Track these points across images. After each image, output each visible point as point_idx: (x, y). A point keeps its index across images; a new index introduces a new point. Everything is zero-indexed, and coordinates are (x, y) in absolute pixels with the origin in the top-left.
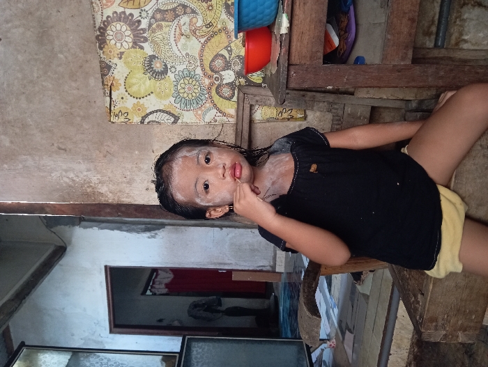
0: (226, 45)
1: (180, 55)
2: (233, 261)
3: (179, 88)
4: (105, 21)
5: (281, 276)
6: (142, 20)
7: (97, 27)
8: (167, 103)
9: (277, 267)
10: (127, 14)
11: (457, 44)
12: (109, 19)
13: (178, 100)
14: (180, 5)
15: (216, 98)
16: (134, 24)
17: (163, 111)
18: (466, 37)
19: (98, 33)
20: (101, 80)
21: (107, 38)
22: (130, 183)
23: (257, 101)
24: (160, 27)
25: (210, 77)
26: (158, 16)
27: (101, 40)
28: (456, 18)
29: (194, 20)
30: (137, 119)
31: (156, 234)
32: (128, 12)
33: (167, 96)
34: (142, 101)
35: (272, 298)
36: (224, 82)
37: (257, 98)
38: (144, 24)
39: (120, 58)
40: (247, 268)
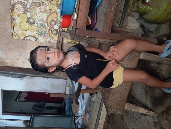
0: (56, 17)
1: (40, 18)
2: (51, 90)
3: (38, 29)
4: (14, 3)
5: (67, 95)
6: (28, 5)
7: (11, 5)
8: (34, 33)
9: (66, 92)
10: (23, 2)
11: (125, 27)
12: (16, 3)
13: (38, 33)
14: (41, 2)
15: (51, 34)
16: (25, 6)
17: (32, 36)
18: (128, 25)
19: (11, 7)
20: (10, 23)
21: (15, 9)
22: (17, 59)
23: (65, 37)
24: (34, 8)
25: (50, 27)
26: (34, 4)
27: (12, 9)
28: (126, 19)
29: (46, 7)
30: (22, 38)
31: (23, 79)
32: (23, 1)
33: (34, 31)
34: (24, 32)
35: (64, 103)
36: (54, 29)
37: (65, 36)
38: (28, 6)
39: (18, 16)
40: (55, 93)
